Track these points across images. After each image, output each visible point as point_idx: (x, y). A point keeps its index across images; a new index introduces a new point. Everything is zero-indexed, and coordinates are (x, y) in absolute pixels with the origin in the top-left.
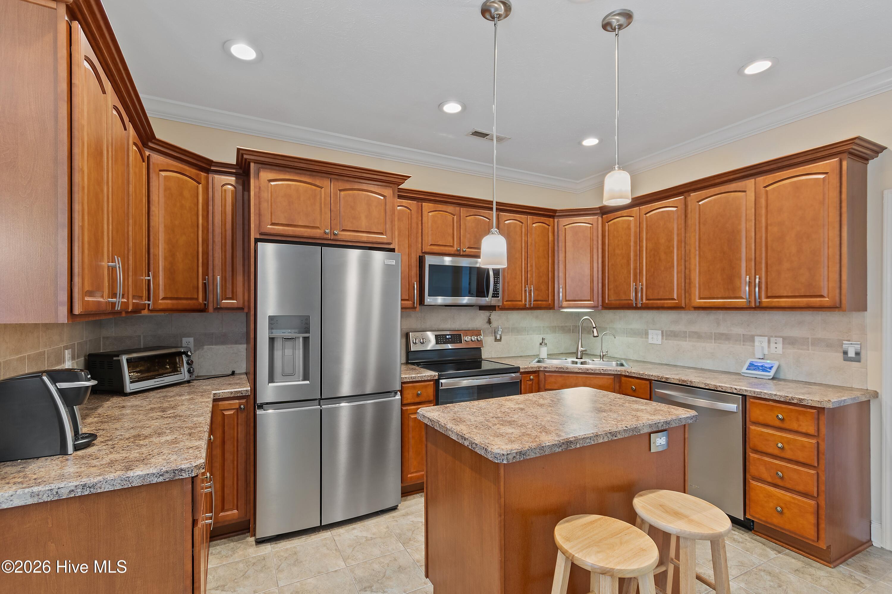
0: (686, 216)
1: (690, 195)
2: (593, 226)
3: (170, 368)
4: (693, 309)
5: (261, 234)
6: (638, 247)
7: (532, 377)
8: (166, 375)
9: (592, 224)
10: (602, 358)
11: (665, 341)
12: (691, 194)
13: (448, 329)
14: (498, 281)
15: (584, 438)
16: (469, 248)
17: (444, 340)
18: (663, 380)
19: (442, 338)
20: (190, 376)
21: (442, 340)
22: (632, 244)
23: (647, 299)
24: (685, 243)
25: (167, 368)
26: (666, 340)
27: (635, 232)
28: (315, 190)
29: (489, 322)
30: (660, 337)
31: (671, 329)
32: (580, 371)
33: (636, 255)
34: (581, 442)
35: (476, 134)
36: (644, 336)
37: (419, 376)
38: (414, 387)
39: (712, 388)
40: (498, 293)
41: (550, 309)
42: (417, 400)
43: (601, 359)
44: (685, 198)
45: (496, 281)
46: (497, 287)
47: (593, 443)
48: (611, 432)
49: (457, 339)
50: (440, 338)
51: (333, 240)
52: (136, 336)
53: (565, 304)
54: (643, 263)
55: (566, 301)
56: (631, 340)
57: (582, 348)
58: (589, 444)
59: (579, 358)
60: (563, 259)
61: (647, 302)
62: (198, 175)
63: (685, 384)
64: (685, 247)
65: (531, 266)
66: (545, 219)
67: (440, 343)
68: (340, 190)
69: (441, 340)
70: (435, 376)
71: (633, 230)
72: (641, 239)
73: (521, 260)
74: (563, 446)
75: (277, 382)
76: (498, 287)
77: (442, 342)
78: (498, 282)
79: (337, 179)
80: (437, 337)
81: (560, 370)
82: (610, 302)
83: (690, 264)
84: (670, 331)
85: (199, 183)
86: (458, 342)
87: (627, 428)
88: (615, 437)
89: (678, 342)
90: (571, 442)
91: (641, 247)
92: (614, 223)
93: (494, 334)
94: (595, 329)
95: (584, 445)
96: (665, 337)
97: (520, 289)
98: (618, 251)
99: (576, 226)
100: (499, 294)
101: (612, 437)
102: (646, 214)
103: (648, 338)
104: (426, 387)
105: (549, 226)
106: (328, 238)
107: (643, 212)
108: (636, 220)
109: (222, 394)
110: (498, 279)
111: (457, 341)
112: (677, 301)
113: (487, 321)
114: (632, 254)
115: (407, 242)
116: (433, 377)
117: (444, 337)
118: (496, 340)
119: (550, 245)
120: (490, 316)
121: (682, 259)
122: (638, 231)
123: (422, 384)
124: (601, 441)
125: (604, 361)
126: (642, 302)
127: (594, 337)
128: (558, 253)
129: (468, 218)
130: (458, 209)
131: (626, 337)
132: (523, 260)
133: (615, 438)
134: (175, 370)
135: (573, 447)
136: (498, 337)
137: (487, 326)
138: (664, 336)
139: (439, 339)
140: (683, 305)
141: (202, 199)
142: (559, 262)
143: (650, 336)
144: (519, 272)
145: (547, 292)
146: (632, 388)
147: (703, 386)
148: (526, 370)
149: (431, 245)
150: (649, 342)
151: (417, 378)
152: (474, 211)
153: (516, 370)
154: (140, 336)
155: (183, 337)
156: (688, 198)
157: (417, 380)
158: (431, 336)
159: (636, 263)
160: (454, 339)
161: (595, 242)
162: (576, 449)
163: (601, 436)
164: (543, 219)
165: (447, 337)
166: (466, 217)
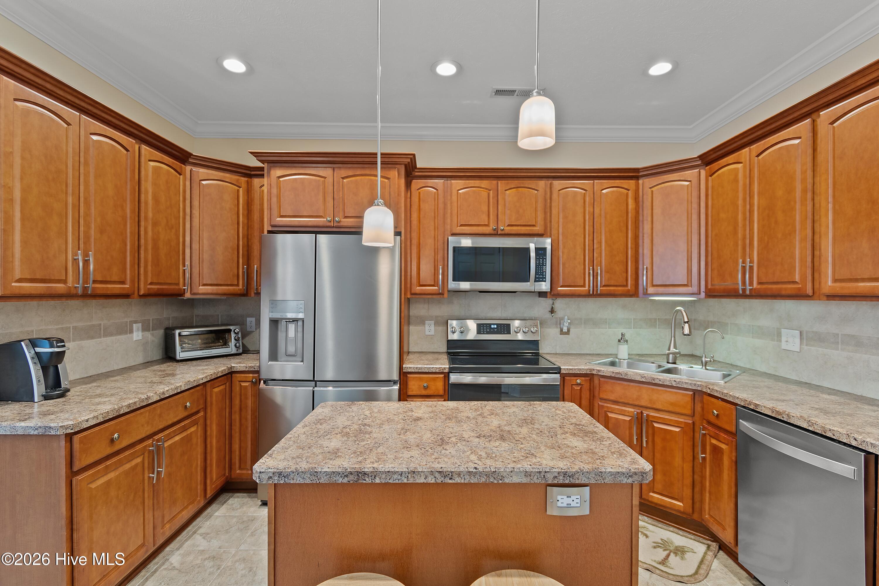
0: (814, 150)
1: (819, 116)
2: (691, 183)
3: (222, 342)
4: (825, 298)
5: (273, 226)
6: (748, 207)
7: (578, 381)
8: (214, 348)
9: (690, 181)
10: (704, 364)
11: (805, 347)
12: (821, 113)
13: (498, 318)
14: (545, 262)
15: (389, 472)
16: (509, 225)
17: (488, 330)
18: (752, 407)
19: (485, 328)
20: (237, 350)
21: (485, 330)
22: (740, 202)
23: (759, 283)
24: (813, 193)
25: (221, 342)
26: (806, 345)
27: (744, 184)
28: (319, 180)
29: (552, 311)
30: (798, 340)
31: (815, 329)
32: (643, 380)
33: (745, 219)
34: (384, 476)
35: (499, 92)
36: (776, 338)
37: (425, 367)
38: (421, 379)
39: (818, 432)
40: (544, 276)
41: (631, 296)
42: (424, 392)
43: (703, 366)
44: (814, 121)
45: (541, 262)
46: (542, 270)
47: (405, 481)
48: (443, 472)
49: (504, 329)
50: (483, 327)
51: (336, 227)
52: (216, 315)
53: (651, 290)
54: (753, 229)
55: (653, 286)
56: (759, 342)
57: (674, 350)
58: (397, 481)
59: (671, 362)
60: (649, 231)
61: (759, 287)
62: (238, 180)
63: (779, 417)
64: (813, 199)
65: (600, 243)
66: (621, 182)
67: (482, 332)
68: (343, 178)
69: (483, 329)
70: (445, 369)
71: (741, 183)
72: (751, 193)
73: (583, 236)
74: (351, 477)
75: (281, 361)
76: (544, 270)
77: (485, 332)
78: (545, 264)
79: (340, 168)
80: (479, 326)
81: (617, 376)
82: (713, 287)
83: (820, 225)
84: (813, 332)
85: (240, 187)
86: (506, 332)
87: (475, 470)
88: (450, 479)
89: (824, 350)
90: (365, 473)
91: (751, 205)
92: (718, 175)
93: (558, 326)
94: (687, 325)
95: (389, 481)
96: (805, 341)
97: (582, 271)
98: (723, 215)
99: (667, 186)
100: (545, 278)
101: (443, 479)
102: (758, 156)
103: (780, 341)
104: (434, 379)
105: (628, 190)
106: (331, 226)
107: (754, 154)
108: (745, 167)
109: (239, 367)
110: (545, 260)
111: (504, 331)
112: (800, 286)
113: (550, 310)
114: (740, 217)
115: (433, 224)
116: (443, 370)
117: (488, 327)
118: (562, 332)
119: (630, 215)
120: (553, 304)
121: (806, 218)
122: (748, 182)
123: (431, 376)
124: (422, 480)
125: (707, 369)
126: (751, 287)
127: (685, 335)
128: (643, 224)
129: (507, 192)
130: (495, 182)
131: (752, 337)
132: (587, 236)
133: (450, 481)
134: (225, 344)
135: (368, 480)
136: (565, 329)
137: (549, 315)
138: (803, 339)
139: (481, 329)
140: (809, 292)
141: (243, 200)
142: (643, 236)
143: (784, 339)
144: (579, 251)
145: (625, 274)
146: (713, 412)
147: (805, 425)
148: (571, 372)
149: (461, 225)
150: (783, 348)
151: (423, 369)
152: (515, 183)
153: (558, 370)
154: (218, 315)
155: (248, 317)
156: (818, 120)
157: (423, 371)
158: (472, 325)
159: (745, 230)
160: (501, 329)
161: (695, 206)
162: (372, 484)
163: (422, 474)
164: (617, 182)
165: (492, 326)
166: (506, 190)
